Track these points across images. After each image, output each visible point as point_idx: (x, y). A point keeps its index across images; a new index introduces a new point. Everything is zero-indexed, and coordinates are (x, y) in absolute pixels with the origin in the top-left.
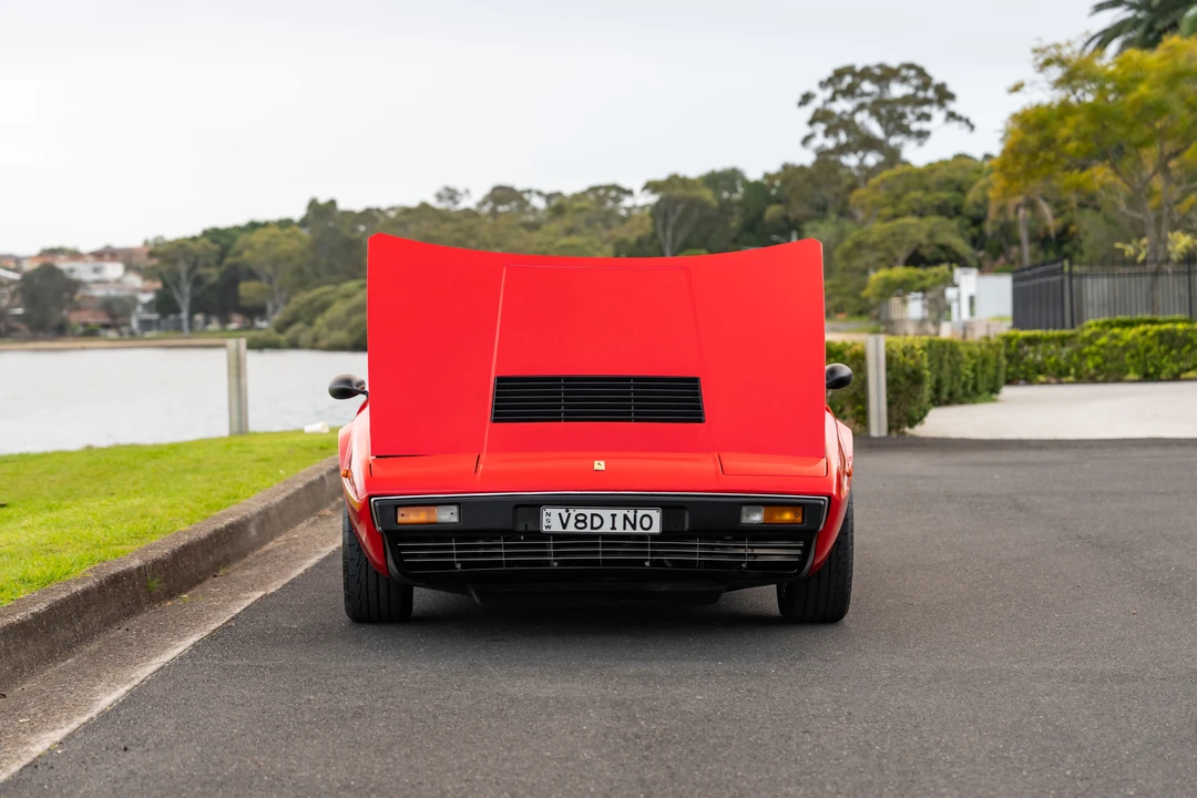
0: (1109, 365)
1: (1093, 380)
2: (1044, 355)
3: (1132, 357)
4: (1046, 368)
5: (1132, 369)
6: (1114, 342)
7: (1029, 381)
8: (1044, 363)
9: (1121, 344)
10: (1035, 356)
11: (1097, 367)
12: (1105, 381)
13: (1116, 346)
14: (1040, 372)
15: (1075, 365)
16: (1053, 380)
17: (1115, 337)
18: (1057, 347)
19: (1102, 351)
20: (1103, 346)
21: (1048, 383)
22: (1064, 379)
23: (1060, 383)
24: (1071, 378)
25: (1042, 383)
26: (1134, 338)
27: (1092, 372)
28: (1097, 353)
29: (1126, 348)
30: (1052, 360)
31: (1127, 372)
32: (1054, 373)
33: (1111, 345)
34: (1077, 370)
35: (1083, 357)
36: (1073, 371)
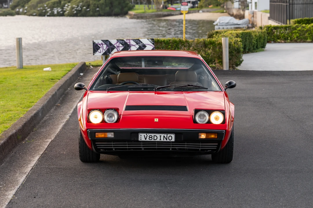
0: (301, 37)
1: (296, 42)
2: (280, 33)
3: (309, 34)
4: (280, 37)
5: (309, 38)
6: (303, 29)
7: (275, 42)
8: (280, 35)
9: (305, 30)
10: (277, 33)
11: (297, 37)
12: (300, 42)
13: (303, 30)
14: (278, 39)
15: (290, 36)
16: (283, 41)
17: (303, 27)
18: (284, 30)
19: (299, 32)
20: (299, 30)
21: (281, 42)
22: (286, 41)
23: (285, 42)
24: (289, 41)
25: (279, 42)
26: (310, 28)
27: (296, 39)
28: (298, 33)
29: (307, 31)
30: (283, 35)
31: (307, 39)
32: (283, 39)
33: (302, 30)
34: (291, 38)
35: (292, 33)
36: (289, 38)
